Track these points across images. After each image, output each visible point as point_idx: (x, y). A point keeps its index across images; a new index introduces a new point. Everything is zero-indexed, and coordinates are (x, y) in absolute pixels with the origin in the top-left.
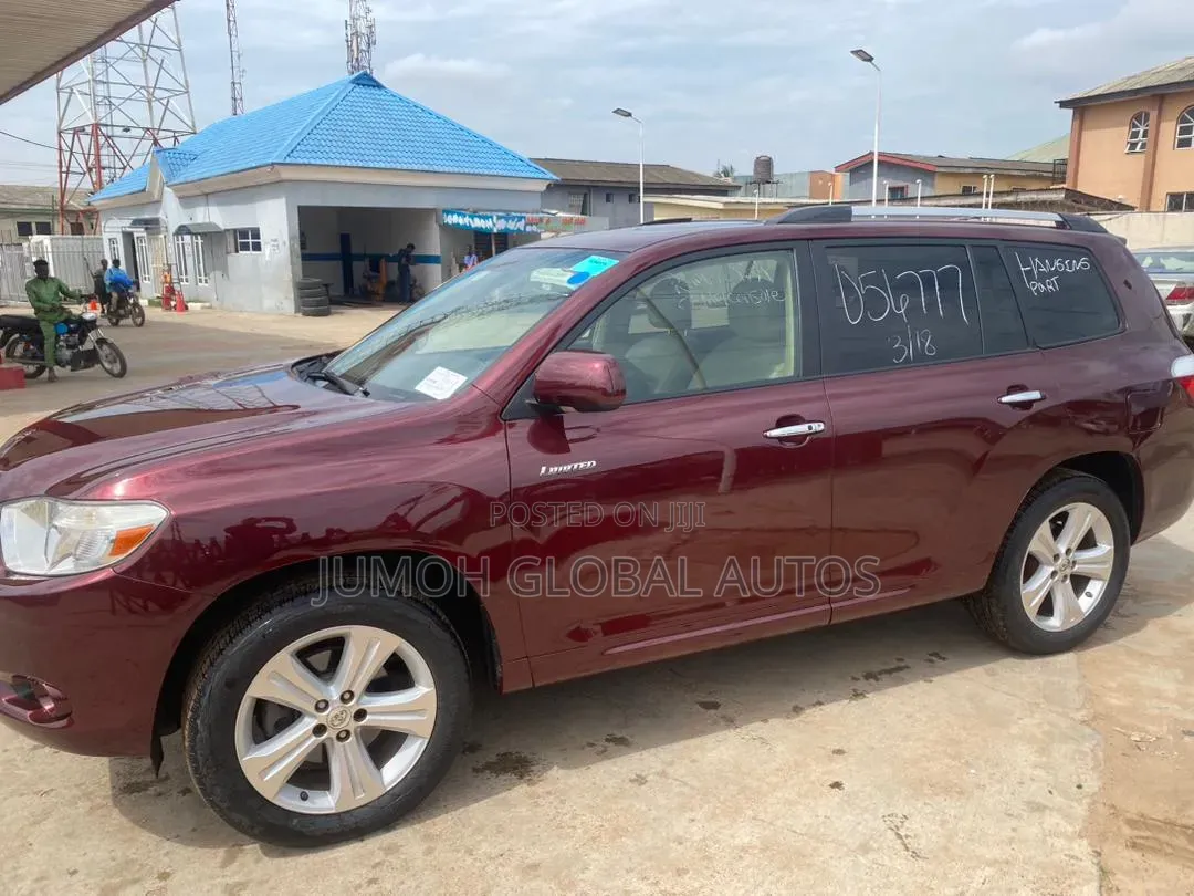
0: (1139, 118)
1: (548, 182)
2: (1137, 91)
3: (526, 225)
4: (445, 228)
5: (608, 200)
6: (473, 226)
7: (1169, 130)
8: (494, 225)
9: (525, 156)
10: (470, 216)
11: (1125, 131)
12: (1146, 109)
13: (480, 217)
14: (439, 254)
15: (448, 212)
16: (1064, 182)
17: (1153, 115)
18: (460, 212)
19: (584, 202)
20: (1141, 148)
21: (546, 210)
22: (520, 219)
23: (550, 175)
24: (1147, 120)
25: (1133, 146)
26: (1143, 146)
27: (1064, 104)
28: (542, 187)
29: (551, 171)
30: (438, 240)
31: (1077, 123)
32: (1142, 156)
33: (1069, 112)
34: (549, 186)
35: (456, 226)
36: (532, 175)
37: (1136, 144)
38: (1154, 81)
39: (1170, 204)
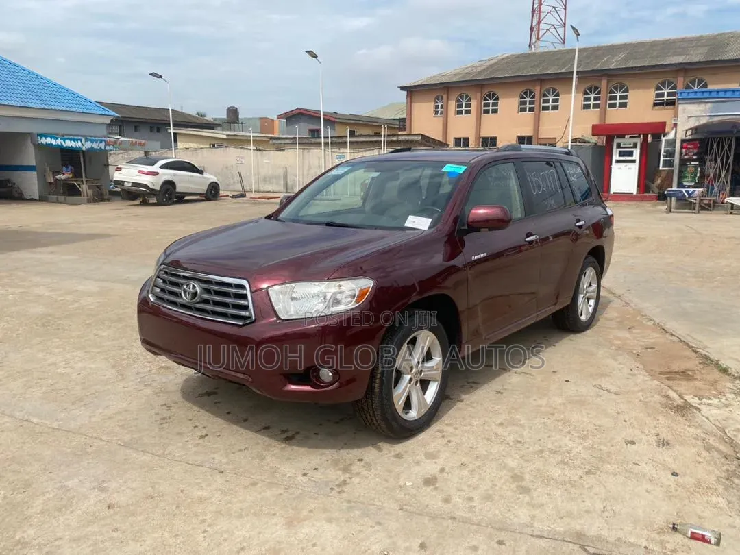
0: (438, 98)
1: (111, 118)
2: (436, 85)
3: (106, 145)
4: (39, 147)
5: (136, 130)
6: (64, 145)
7: (452, 105)
8: (83, 145)
9: (93, 101)
10: (61, 139)
11: (432, 105)
12: (442, 94)
13: (71, 140)
14: (34, 164)
15: (41, 135)
16: (405, 130)
17: (445, 97)
18: (52, 136)
19: (120, 131)
20: (441, 114)
21: (112, 136)
22: (101, 141)
23: (113, 113)
24: (442, 99)
25: (437, 112)
26: (442, 113)
27: (402, 88)
28: (108, 121)
29: (113, 111)
30: (34, 154)
31: (409, 99)
32: (441, 118)
33: (405, 93)
34: (112, 120)
35: (49, 146)
36: (100, 113)
37: (438, 112)
38: (444, 80)
39: (456, 143)
